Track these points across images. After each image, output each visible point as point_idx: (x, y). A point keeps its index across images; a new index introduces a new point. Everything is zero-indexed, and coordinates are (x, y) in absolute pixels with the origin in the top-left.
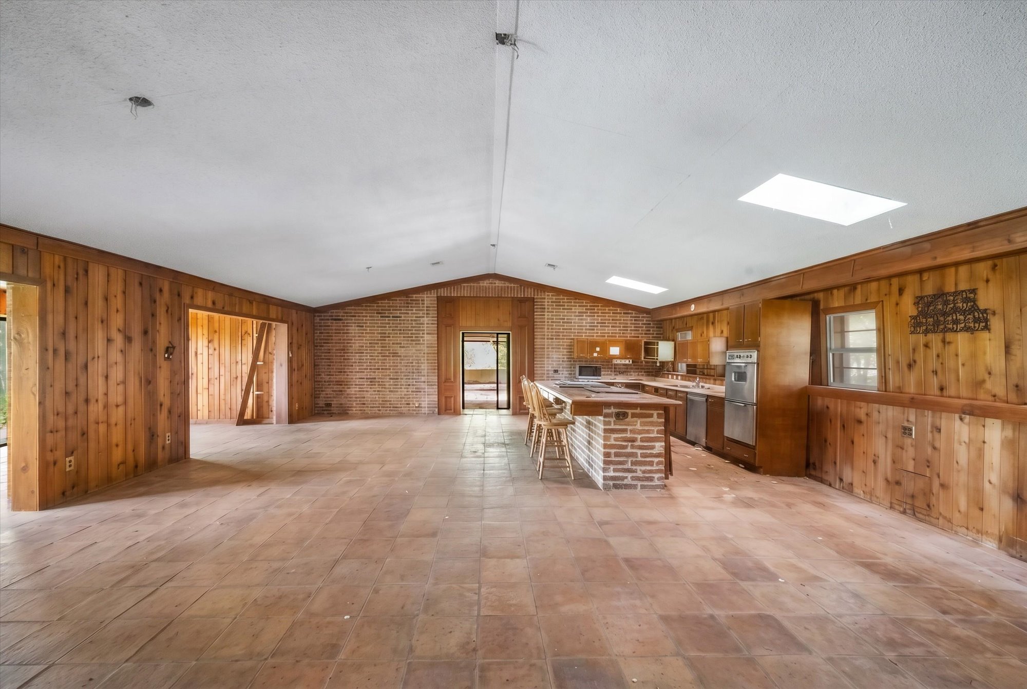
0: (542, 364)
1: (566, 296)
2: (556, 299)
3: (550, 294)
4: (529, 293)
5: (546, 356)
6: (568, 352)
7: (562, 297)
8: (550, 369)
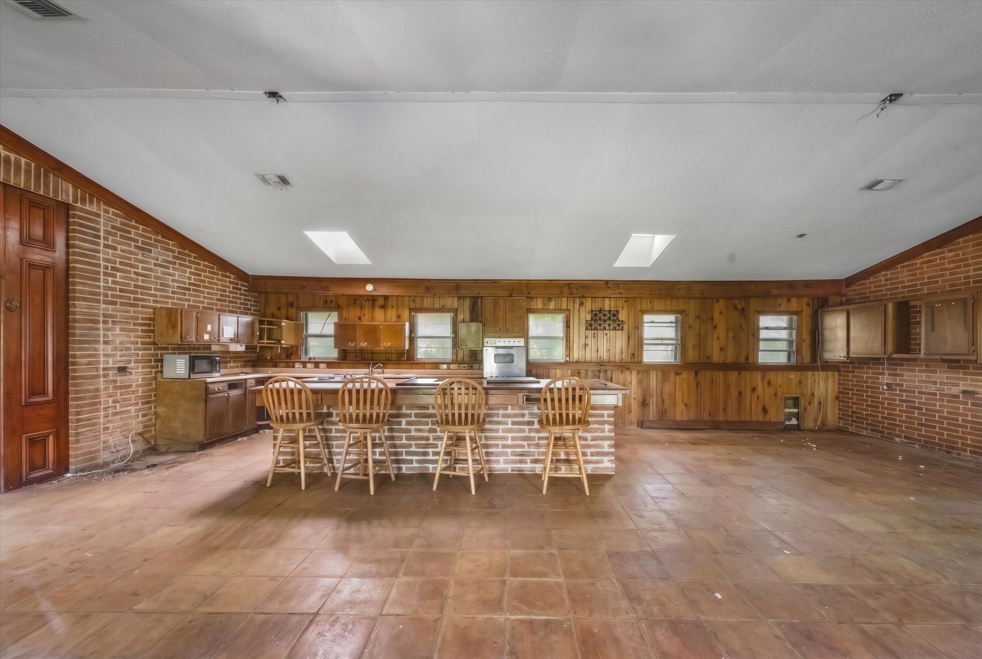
0: (90, 356)
1: (142, 224)
2: (122, 223)
3: (111, 210)
4: (67, 192)
5: (102, 339)
6: (143, 331)
7: (133, 223)
8: (110, 365)
